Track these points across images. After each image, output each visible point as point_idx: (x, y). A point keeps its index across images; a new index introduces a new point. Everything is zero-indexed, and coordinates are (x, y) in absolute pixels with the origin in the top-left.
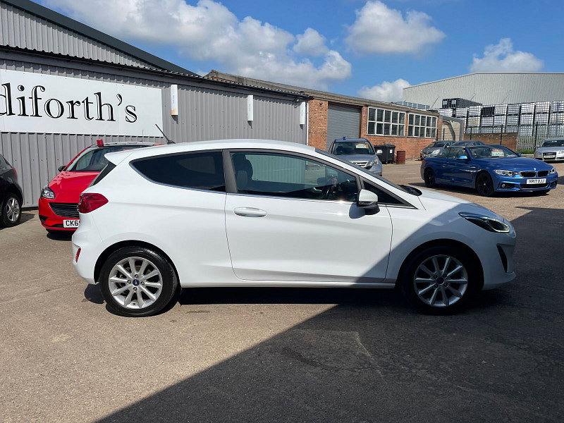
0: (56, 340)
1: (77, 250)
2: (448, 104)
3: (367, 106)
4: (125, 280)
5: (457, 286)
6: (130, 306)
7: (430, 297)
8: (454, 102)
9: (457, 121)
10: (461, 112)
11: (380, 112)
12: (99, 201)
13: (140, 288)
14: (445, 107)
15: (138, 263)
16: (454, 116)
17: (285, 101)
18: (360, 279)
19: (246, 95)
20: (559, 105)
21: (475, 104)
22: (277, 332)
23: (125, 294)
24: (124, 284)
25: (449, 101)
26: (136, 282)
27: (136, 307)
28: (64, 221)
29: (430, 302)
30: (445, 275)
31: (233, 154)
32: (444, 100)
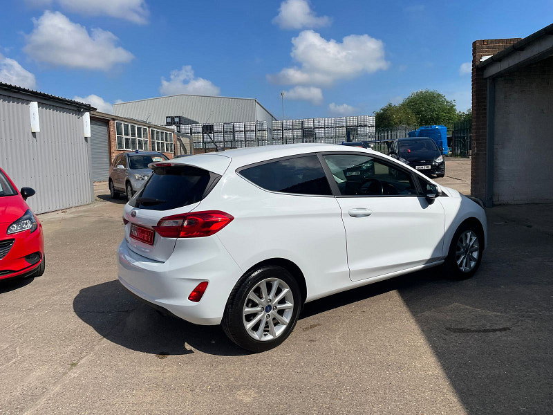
1: (195, 285)
2: (172, 121)
3: (114, 120)
4: (259, 309)
8: (177, 120)
9: (186, 136)
10: (185, 128)
11: (126, 127)
14: (168, 124)
16: (179, 132)
17: (68, 111)
18: (429, 261)
19: (28, 102)
20: (262, 125)
21: (197, 123)
24: (256, 314)
25: (173, 118)
26: (268, 308)
27: (270, 337)
29: (463, 269)
30: (469, 246)
31: (324, 157)
32: (167, 117)
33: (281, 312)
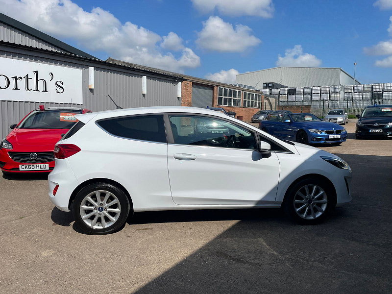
0: (44, 254)
1: (55, 186)
2: (267, 86)
3: (217, 86)
4: (93, 208)
5: (320, 205)
6: (96, 227)
7: (303, 213)
8: (270, 85)
9: (274, 97)
10: (275, 91)
11: (225, 90)
12: (74, 149)
13: (104, 213)
14: (264, 88)
15: (103, 195)
16: (271, 94)
17: (168, 81)
18: (259, 202)
19: (141, 76)
20: (335, 88)
21: (284, 87)
22: (207, 241)
23: (92, 218)
24: (91, 211)
25: (267, 84)
26: (101, 209)
27: (101, 227)
28: (20, 166)
29: (304, 216)
30: (313, 198)
31: (170, 116)
32: (264, 83)
33: (113, 214)
